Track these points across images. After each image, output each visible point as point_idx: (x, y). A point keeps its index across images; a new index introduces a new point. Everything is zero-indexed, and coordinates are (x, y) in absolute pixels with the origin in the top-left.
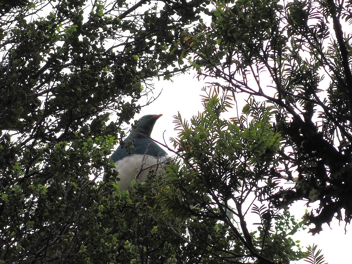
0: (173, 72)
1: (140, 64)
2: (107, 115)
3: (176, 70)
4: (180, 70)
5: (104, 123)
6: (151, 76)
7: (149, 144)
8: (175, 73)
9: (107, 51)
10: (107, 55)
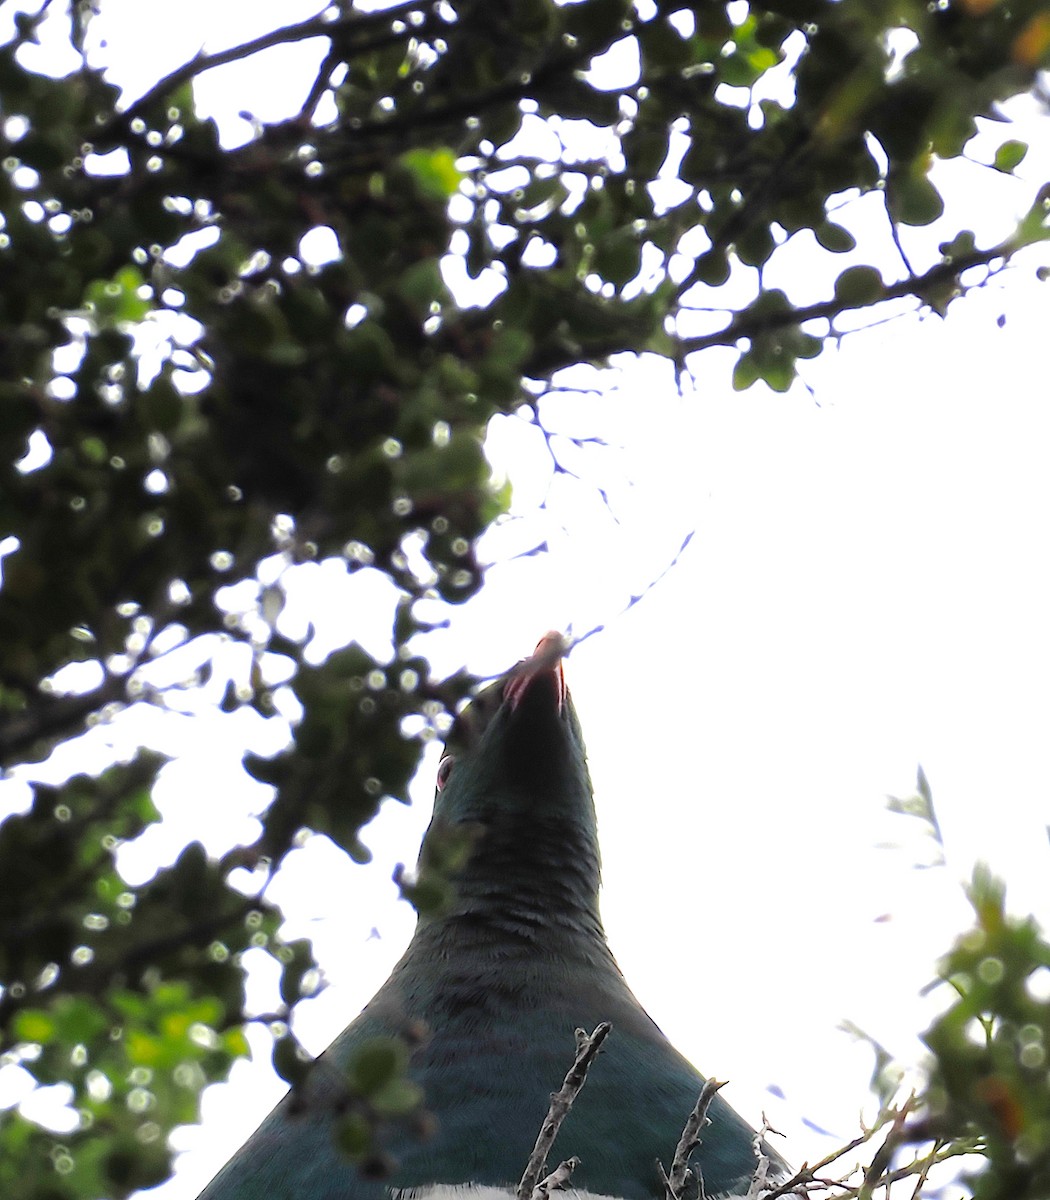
0: (826, 310)
1: (476, 230)
2: (142, 771)
3: (859, 288)
4: (899, 290)
5: (107, 859)
6: (596, 354)
7: (589, 1040)
8: (845, 319)
9: (141, 109)
10: (138, 149)
